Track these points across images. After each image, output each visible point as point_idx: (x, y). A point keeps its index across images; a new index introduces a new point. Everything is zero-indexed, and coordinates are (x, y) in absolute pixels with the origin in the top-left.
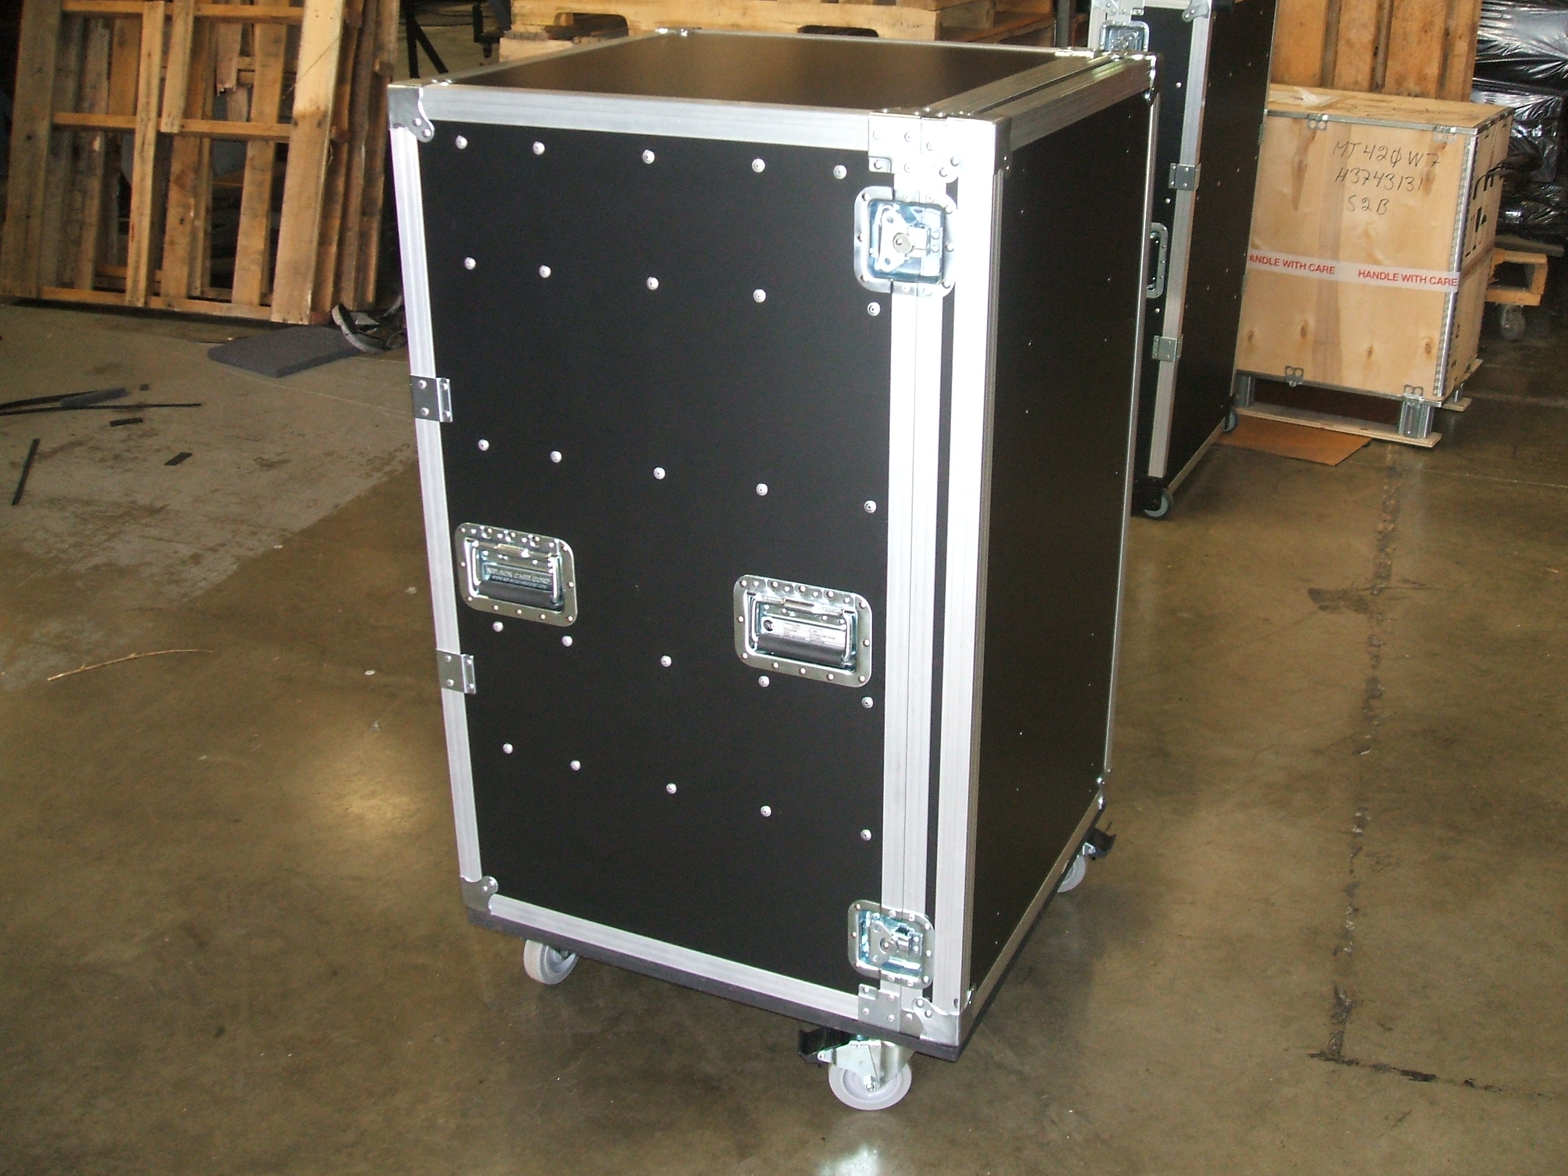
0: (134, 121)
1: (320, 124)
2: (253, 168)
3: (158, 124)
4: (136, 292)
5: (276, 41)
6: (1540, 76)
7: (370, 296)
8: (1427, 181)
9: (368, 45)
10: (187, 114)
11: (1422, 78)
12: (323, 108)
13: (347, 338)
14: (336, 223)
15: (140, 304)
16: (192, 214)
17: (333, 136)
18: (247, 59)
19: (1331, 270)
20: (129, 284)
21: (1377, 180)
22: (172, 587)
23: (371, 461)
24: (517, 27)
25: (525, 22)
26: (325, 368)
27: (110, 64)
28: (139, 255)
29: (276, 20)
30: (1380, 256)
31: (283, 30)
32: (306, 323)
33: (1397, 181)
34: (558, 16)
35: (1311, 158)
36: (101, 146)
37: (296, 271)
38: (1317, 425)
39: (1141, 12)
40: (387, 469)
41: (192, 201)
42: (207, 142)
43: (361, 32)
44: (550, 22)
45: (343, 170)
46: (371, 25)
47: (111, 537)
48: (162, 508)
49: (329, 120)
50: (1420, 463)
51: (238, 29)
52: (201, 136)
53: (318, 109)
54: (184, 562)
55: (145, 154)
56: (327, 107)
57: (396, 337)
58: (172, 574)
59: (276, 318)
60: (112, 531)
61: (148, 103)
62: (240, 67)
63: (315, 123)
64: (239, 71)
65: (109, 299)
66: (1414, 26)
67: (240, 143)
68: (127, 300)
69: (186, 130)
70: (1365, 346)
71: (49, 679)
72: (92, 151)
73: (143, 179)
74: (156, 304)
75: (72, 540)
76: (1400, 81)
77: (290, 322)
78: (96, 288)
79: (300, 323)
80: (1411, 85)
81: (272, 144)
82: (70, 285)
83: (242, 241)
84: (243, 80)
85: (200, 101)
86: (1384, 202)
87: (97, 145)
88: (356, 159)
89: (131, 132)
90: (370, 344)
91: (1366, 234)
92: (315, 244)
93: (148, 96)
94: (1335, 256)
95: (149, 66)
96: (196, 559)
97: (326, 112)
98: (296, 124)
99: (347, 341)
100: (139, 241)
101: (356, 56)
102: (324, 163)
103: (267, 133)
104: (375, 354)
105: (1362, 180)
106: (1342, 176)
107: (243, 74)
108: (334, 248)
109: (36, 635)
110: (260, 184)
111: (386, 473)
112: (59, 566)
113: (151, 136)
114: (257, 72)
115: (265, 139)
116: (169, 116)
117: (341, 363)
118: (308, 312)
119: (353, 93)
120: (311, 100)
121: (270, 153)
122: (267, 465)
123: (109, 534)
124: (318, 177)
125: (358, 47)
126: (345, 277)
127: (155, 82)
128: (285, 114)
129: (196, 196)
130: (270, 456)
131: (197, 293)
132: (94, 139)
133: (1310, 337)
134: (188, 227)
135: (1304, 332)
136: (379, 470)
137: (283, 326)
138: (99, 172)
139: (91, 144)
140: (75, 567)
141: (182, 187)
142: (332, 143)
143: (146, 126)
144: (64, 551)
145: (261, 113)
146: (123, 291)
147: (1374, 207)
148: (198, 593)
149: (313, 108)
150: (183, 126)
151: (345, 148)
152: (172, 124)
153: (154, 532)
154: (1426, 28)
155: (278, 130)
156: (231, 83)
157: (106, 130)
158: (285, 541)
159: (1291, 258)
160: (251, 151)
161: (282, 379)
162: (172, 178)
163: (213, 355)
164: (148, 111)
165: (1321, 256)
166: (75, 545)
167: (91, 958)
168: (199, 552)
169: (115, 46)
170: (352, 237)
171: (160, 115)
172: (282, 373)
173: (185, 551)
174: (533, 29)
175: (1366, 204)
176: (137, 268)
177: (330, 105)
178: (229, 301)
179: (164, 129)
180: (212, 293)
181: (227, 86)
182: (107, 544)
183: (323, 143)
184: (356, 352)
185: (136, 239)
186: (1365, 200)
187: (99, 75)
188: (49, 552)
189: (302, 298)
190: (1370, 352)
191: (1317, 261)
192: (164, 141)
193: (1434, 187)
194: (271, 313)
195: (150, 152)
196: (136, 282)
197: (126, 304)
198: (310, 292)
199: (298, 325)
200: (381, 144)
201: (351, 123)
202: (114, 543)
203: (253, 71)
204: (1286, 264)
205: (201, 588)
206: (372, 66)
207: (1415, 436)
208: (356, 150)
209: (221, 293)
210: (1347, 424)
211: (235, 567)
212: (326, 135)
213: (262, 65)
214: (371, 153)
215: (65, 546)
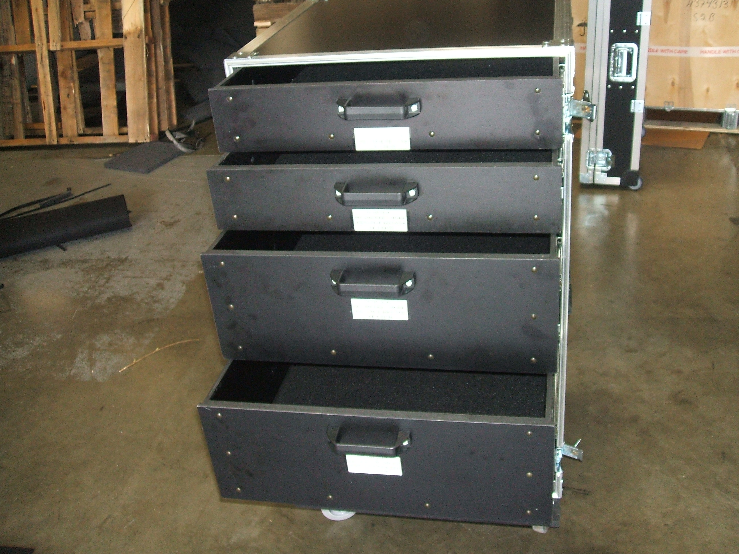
0: (35, 46)
1: (139, 37)
2: (104, 63)
3: (48, 46)
4: (52, 138)
7: (175, 121)
8: (735, 2)
10: (63, 39)
12: (139, 28)
13: (178, 146)
14: (154, 87)
15: (55, 143)
16: (73, 91)
17: (147, 41)
18: (88, 6)
19: (686, 52)
20: (47, 133)
21: (708, 5)
22: (157, 304)
27: (13, 16)
28: (50, 118)
30: (711, 42)
32: (148, 141)
33: (718, 4)
36: (15, 61)
37: (138, 115)
38: (681, 128)
41: (72, 85)
42: (74, 52)
45: (153, 59)
47: (108, 280)
48: (126, 259)
49: (144, 33)
50: (733, 142)
52: (71, 50)
53: (137, 28)
54: (155, 289)
55: (44, 63)
56: (141, 26)
57: (199, 143)
58: (153, 297)
59: (131, 140)
60: (106, 276)
61: (41, 36)
62: (85, 10)
63: (136, 35)
64: (85, 12)
65: (37, 142)
67: (93, 52)
68: (47, 141)
69: (64, 48)
70: (705, 87)
71: (120, 371)
72: (11, 65)
73: (45, 77)
74: (64, 141)
75: (87, 285)
77: (139, 142)
78: (26, 137)
79: (145, 141)
81: (112, 49)
82: (12, 138)
83: (104, 102)
84: (87, 17)
85: (68, 31)
86: (712, 15)
87: (14, 61)
88: (158, 52)
89: (34, 52)
90: (189, 148)
91: (703, 32)
92: (147, 99)
93: (40, 32)
94: (688, 44)
95: (38, 16)
96: (160, 286)
97: (141, 31)
98: (126, 38)
99: (178, 149)
100: (49, 110)
102: (145, 56)
103: (110, 44)
104: (190, 154)
105: (700, 5)
106: (690, 4)
107: (87, 14)
108: (155, 100)
109: (98, 345)
110: (109, 71)
112: (89, 302)
113: (46, 53)
114: (97, 11)
115: (108, 47)
116: (54, 41)
118: (148, 135)
119: (152, 17)
120: (132, 24)
121: (111, 54)
122: (170, 225)
123: (105, 278)
124: (143, 64)
126: (162, 114)
127: (43, 24)
128: (118, 34)
129: (74, 82)
130: (167, 219)
131: (81, 132)
132: (11, 58)
133: (676, 86)
134: (73, 99)
135: (673, 84)
137: (136, 144)
138: (17, 75)
139: (10, 60)
140: (97, 301)
141: (65, 77)
142: (147, 45)
143: (41, 48)
144: (87, 292)
145: (103, 34)
146: (44, 136)
147: (707, 18)
148: (173, 306)
149: (134, 28)
150: (62, 46)
151: (153, 46)
152: (57, 46)
153: (129, 273)
155: (117, 42)
156: (82, 19)
157: (17, 53)
159: (664, 48)
160: (100, 54)
162: (59, 74)
163: (108, 166)
164: (41, 40)
165: (680, 45)
166: (90, 288)
167: (234, 539)
168: (161, 281)
169: (14, 7)
170: (162, 91)
171: (48, 41)
172: (149, 171)
173: (153, 282)
175: (703, 17)
176: (50, 124)
177: (143, 25)
178: (102, 135)
179: (52, 48)
180: (89, 131)
181: (80, 21)
182: (107, 285)
183: (143, 46)
184: (181, 153)
185: (46, 109)
186: (702, 15)
187: (8, 23)
188: (78, 294)
189: (144, 128)
190: (708, 90)
191: (678, 48)
192: (52, 55)
193: (738, 4)
194: (128, 138)
195: (47, 62)
196: (50, 131)
197: (48, 143)
198: (148, 125)
199: (144, 143)
200: (169, 41)
201: (153, 33)
202: (111, 283)
203: (94, 11)
204: (662, 51)
205: (173, 303)
206: (160, 3)
207: (732, 129)
208: (158, 47)
209: (96, 131)
210: (696, 126)
211: (184, 287)
212: (144, 41)
213: (99, 8)
214: (165, 48)
215: (85, 289)
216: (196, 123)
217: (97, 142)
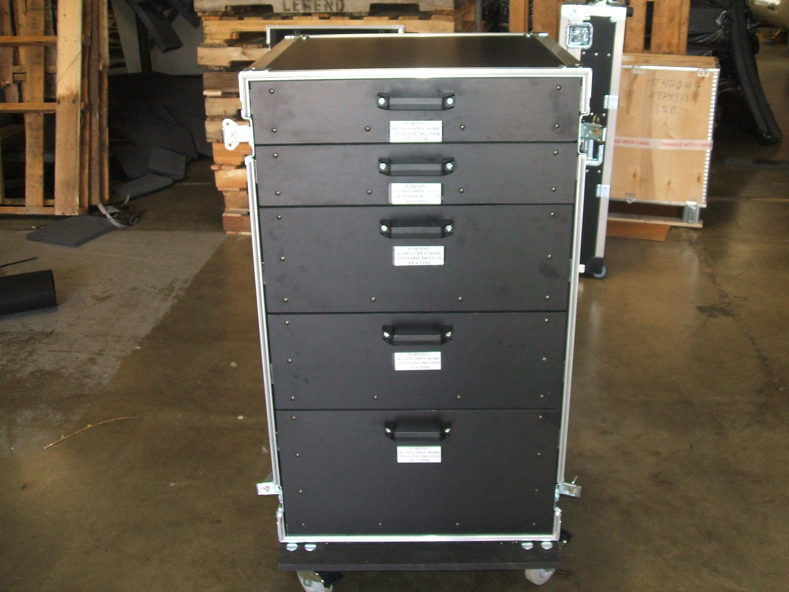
1: (74, 102)
2: (32, 129)
5: (38, 56)
6: (701, 41)
7: (107, 196)
8: (696, 96)
9: (94, 56)
11: (670, 45)
12: (75, 92)
13: (110, 221)
14: (87, 157)
17: (82, 108)
18: (18, 67)
19: (648, 143)
21: (670, 97)
22: (88, 380)
23: (161, 291)
24: (208, 41)
25: (213, 38)
26: (100, 239)
29: (39, 44)
30: (672, 134)
31: (42, 49)
32: (77, 214)
33: (680, 97)
34: (232, 34)
35: (636, 87)
37: (67, 185)
38: (642, 221)
39: (589, 19)
40: (174, 294)
43: (90, 49)
44: (228, 37)
45: (88, 127)
46: (95, 43)
47: (31, 353)
48: (52, 332)
49: (79, 98)
50: (695, 235)
51: (10, 50)
53: (72, 93)
54: (85, 364)
56: (77, 91)
57: (134, 219)
58: (83, 372)
59: (58, 213)
60: (29, 349)
62: (15, 71)
63: (71, 101)
64: (13, 74)
66: (665, 20)
70: (666, 180)
71: (45, 448)
75: (6, 358)
76: (659, 47)
77: (67, 215)
79: (73, 214)
80: (665, 48)
81: (42, 114)
83: (29, 171)
84: (16, 79)
86: (674, 108)
88: (94, 119)
90: (123, 223)
91: (665, 124)
92: (78, 169)
94: (649, 135)
96: (92, 361)
97: (77, 95)
98: (59, 102)
99: (110, 223)
101: (89, 62)
102: (79, 123)
103: (41, 108)
104: (124, 229)
105: (662, 97)
106: (652, 96)
107: (16, 75)
108: (87, 171)
109: (19, 421)
110: (37, 138)
111: (174, 297)
112: (9, 375)
114: (28, 75)
115: (37, 112)
117: (107, 236)
118: (77, 208)
119: (89, 83)
120: (67, 88)
121: (41, 119)
122: (102, 300)
123: (28, 352)
124: (76, 132)
125: (90, 57)
126: (93, 187)
128: (50, 97)
130: (99, 294)
133: (638, 178)
135: (635, 175)
136: (169, 295)
137: (63, 217)
140: (19, 375)
142: (83, 112)
144: (6, 365)
145: (33, 98)
147: (669, 110)
148: (106, 382)
149: (69, 92)
151: (88, 113)
153: (56, 347)
155: (48, 106)
156: (9, 81)
158: (140, 344)
159: (626, 138)
160: (28, 119)
161: (80, 248)
163: (30, 238)
165: (642, 137)
166: (10, 361)
168: (92, 356)
170: (95, 163)
172: (78, 244)
173: (84, 357)
174: (217, 42)
175: (665, 109)
177: (79, 91)
178: (24, 206)
180: (9, 201)
181: (7, 83)
182: (31, 358)
183: (77, 111)
184: (114, 228)
186: (664, 107)
189: (73, 200)
190: (669, 183)
191: (640, 139)
193: (699, 99)
194: (54, 211)
198: (78, 196)
199: (72, 216)
200: (105, 110)
201: (89, 100)
202: (34, 357)
203: (25, 73)
204: (625, 142)
205: (106, 378)
206: (98, 68)
207: (692, 223)
208: (93, 115)
209: (18, 201)
210: (657, 219)
211: (119, 363)
212: (79, 107)
213: (30, 70)
214: (101, 116)
215: (4, 362)
216: (131, 199)
217: (19, 213)
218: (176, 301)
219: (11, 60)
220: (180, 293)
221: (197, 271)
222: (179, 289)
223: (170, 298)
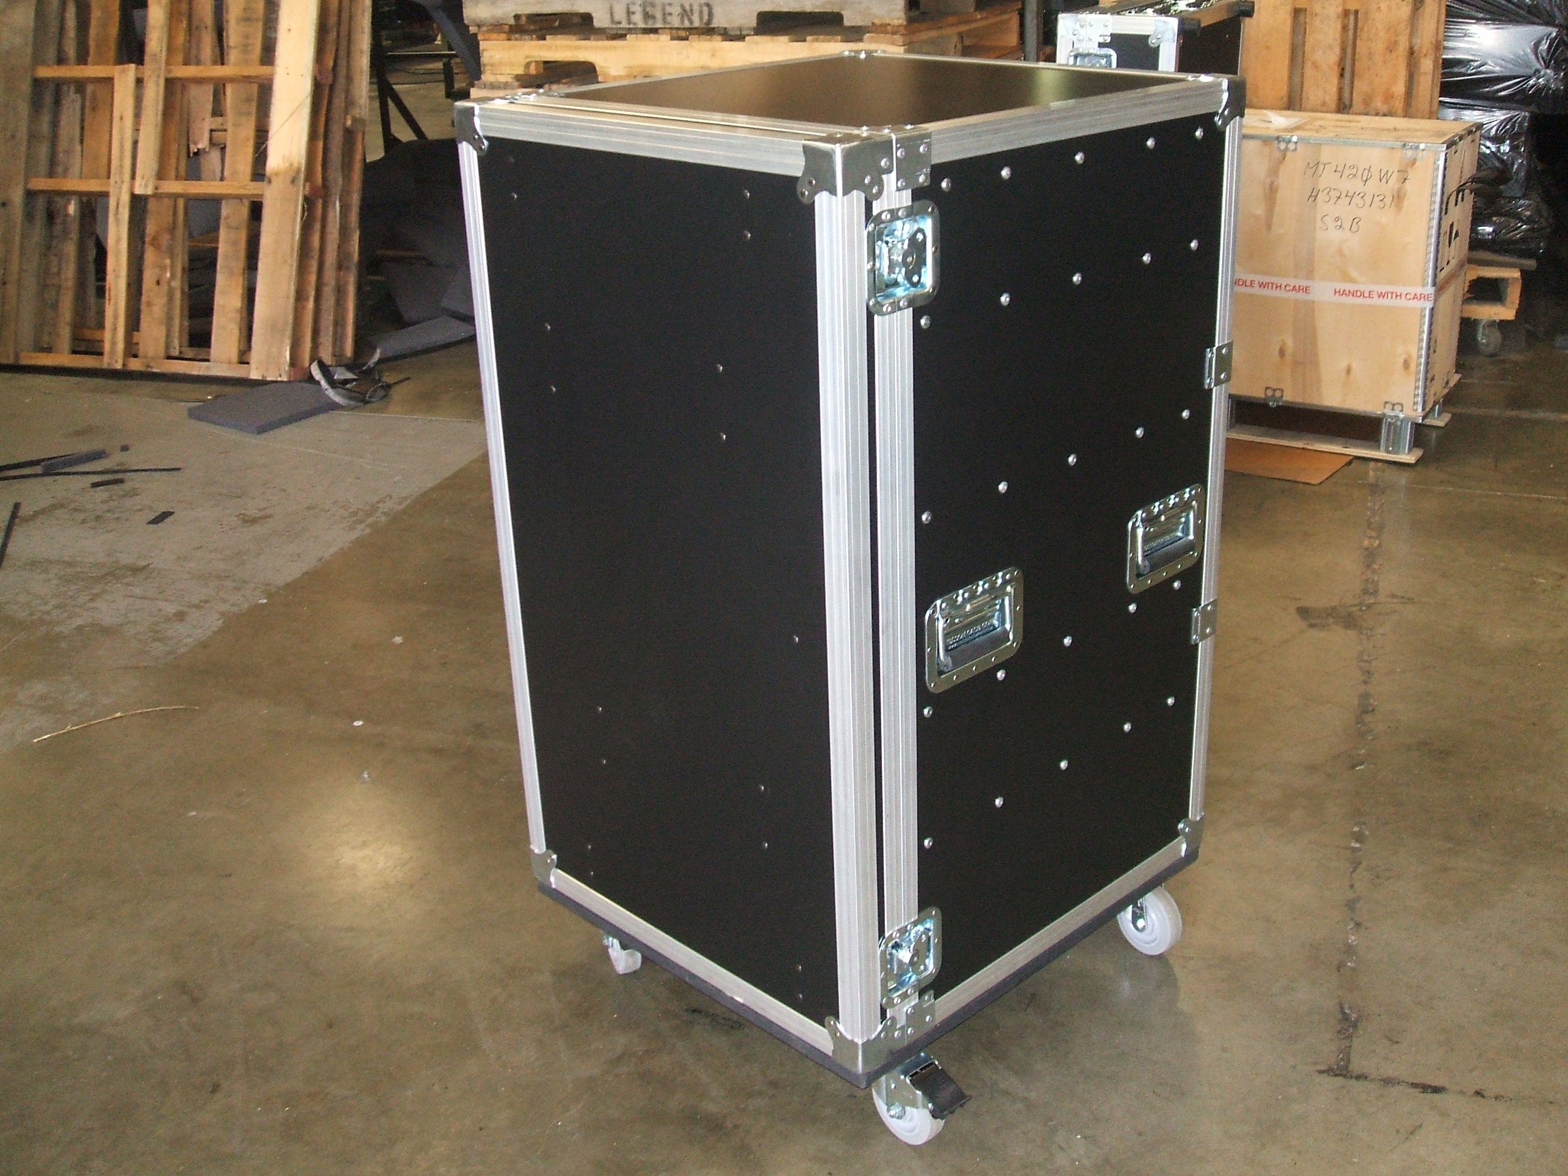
0: (108, 185)
1: (293, 181)
2: (229, 227)
3: (132, 187)
4: (114, 355)
5: (248, 100)
7: (349, 350)
8: (1399, 198)
9: (339, 101)
10: (161, 175)
11: (1388, 97)
12: (296, 165)
13: (327, 392)
14: (313, 278)
15: (119, 366)
16: (168, 275)
17: (306, 193)
18: (220, 119)
19: (1306, 290)
20: (107, 347)
21: (1348, 199)
22: (157, 644)
23: (355, 513)
24: (486, 77)
25: (496, 72)
26: (303, 422)
27: (82, 128)
28: (116, 317)
29: (247, 79)
30: (1354, 274)
31: (254, 89)
32: (285, 379)
33: (1368, 199)
34: (528, 65)
35: (1282, 180)
36: (75, 212)
37: (273, 327)
38: (1299, 444)
39: (1108, 40)
40: (370, 520)
41: (168, 261)
42: (181, 203)
43: (332, 87)
44: (520, 71)
45: (318, 226)
46: (342, 80)
47: (95, 597)
48: (145, 567)
49: (302, 176)
50: (1403, 478)
51: (209, 89)
52: (175, 197)
53: (291, 165)
54: (168, 620)
55: (120, 216)
56: (300, 163)
57: (375, 391)
58: (157, 632)
59: (255, 375)
60: (95, 591)
61: (121, 166)
62: (214, 127)
63: (289, 180)
64: (212, 131)
65: (87, 362)
66: (1379, 46)
67: (215, 201)
68: (105, 362)
69: (160, 191)
70: (1344, 364)
71: (35, 740)
72: (67, 215)
73: (118, 241)
74: (135, 365)
75: (54, 602)
76: (1367, 101)
77: (269, 379)
78: (74, 352)
79: (279, 379)
80: (1379, 104)
81: (246, 203)
82: (48, 350)
83: (219, 300)
84: (215, 140)
85: (173, 162)
86: (1356, 221)
87: (72, 209)
88: (331, 214)
89: (105, 195)
90: (351, 398)
91: (1340, 253)
92: (292, 300)
93: (121, 159)
94: (1310, 275)
95: (122, 129)
96: (180, 616)
97: (298, 171)
98: (270, 182)
99: (324, 397)
100: (116, 303)
101: (328, 110)
102: (299, 219)
103: (242, 192)
104: (353, 409)
105: (1333, 200)
106: (1313, 196)
107: (215, 134)
108: (311, 304)
109: (21, 697)
110: (235, 243)
111: (370, 525)
112: (42, 628)
113: (125, 198)
114: (229, 131)
115: (239, 198)
116: (143, 178)
117: (320, 418)
118: (287, 368)
119: (326, 150)
120: (284, 157)
121: (245, 211)
122: (249, 521)
123: (92, 594)
124: (293, 233)
125: (330, 102)
126: (323, 333)
127: (128, 146)
128: (259, 172)
129: (172, 257)
130: (253, 512)
131: (176, 353)
132: (69, 202)
133: (1288, 358)
134: (165, 288)
135: (1282, 353)
136: (361, 522)
137: (262, 383)
138: (74, 235)
139: (66, 208)
140: (58, 629)
141: (157, 247)
142: (306, 199)
143: (120, 188)
144: (48, 613)
145: (235, 173)
146: (101, 354)
147: (1347, 226)
148: (183, 650)
149: (287, 164)
150: (156, 188)
151: (319, 202)
152: (146, 186)
153: (138, 591)
154: (1391, 48)
155: (253, 188)
156: (204, 143)
157: (80, 194)
158: (269, 596)
159: (1266, 279)
160: (225, 210)
161: (264, 435)
162: (147, 239)
163: (193, 414)
164: (121, 173)
165: (1296, 277)
166: (57, 607)
167: (83, 1017)
168: (185, 609)
169: (87, 111)
170: (329, 292)
171: (133, 177)
172: (262, 430)
173: (171, 609)
174: (502, 79)
175: (1339, 223)
176: (115, 329)
177: (303, 162)
178: (208, 360)
179: (138, 191)
180: (190, 353)
181: (200, 146)
182: (92, 605)
183: (297, 199)
184: (335, 406)
185: (112, 302)
186: (1337, 219)
187: (72, 140)
188: (31, 614)
189: (280, 353)
190: (1349, 371)
191: (1292, 282)
192: (138, 204)
193: (1406, 203)
194: (249, 371)
195: (125, 214)
196: (114, 344)
197: (105, 366)
198: (288, 348)
199: (276, 382)
200: (355, 199)
201: (325, 179)
202: (99, 603)
203: (226, 130)
204: (1261, 285)
205: (186, 645)
206: (344, 124)
207: (1397, 453)
208: (331, 205)
209: (201, 352)
210: (1331, 443)
211: (220, 623)
212: (300, 192)
213: (234, 125)
214: (345, 209)
215: (48, 608)
216: (380, 360)
217: (195, 373)
218: (368, 531)
219: (209, 107)
220: (383, 519)
221: (430, 485)
222: (384, 513)
223: (360, 527)
